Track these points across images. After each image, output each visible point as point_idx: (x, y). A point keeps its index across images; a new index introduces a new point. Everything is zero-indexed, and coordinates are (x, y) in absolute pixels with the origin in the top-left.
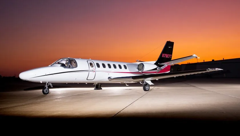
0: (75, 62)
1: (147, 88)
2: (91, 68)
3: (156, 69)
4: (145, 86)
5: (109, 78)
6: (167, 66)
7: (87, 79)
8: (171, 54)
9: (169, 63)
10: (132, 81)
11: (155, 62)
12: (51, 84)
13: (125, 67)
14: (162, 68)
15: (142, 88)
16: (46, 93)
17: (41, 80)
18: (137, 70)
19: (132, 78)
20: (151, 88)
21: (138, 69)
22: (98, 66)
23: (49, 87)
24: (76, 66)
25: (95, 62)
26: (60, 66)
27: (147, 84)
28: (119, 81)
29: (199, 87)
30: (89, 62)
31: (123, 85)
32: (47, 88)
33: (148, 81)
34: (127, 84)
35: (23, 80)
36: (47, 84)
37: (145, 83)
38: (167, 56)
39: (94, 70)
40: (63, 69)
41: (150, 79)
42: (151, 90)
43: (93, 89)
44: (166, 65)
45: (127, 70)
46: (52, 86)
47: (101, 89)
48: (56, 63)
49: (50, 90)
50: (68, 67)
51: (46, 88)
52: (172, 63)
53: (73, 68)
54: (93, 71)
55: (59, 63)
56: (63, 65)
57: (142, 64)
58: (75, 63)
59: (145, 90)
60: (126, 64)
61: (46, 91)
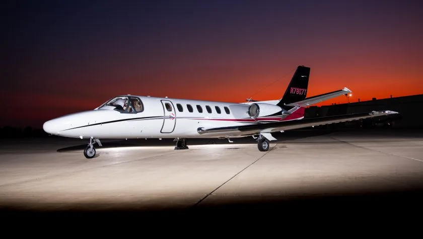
0: (141, 103)
1: (265, 145)
2: (168, 113)
3: (280, 113)
4: (262, 145)
5: (199, 129)
6: (298, 108)
7: (161, 132)
8: (306, 87)
9: (301, 104)
10: (240, 135)
11: (278, 102)
12: (98, 141)
13: (227, 111)
14: (291, 111)
15: (256, 145)
16: (91, 155)
17: (81, 134)
18: (247, 116)
19: (239, 130)
20: (271, 145)
21: (249, 113)
22: (180, 108)
23: (96, 146)
24: (142, 110)
25: (174, 102)
26: (114, 109)
27: (264, 139)
28: (217, 135)
30: (164, 102)
31: (224, 141)
32: (92, 147)
33: (267, 134)
34: (231, 139)
35: (50, 134)
36: (93, 141)
37: (260, 138)
38: (298, 91)
39: (172, 115)
40: (119, 115)
41: (269, 130)
42: (272, 149)
43: (173, 148)
44: (296, 106)
45: (231, 116)
46: (100, 145)
47: (187, 148)
48: (107, 105)
49: (97, 150)
50: (128, 111)
51: (90, 147)
52: (308, 104)
53: (136, 112)
54: (170, 117)
55: (111, 105)
56: (119, 108)
57: (255, 104)
58: (139, 104)
59: (261, 149)
60: (228, 106)
61: (91, 153)
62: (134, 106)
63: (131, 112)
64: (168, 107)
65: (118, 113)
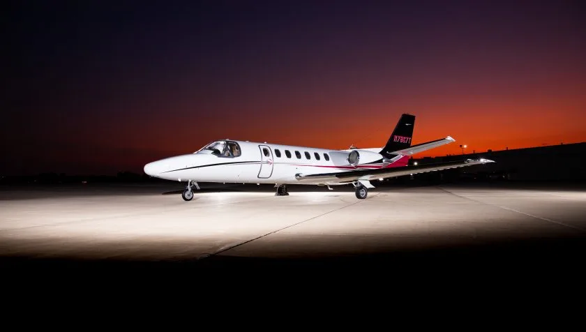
0: (238, 148)
1: (362, 193)
2: (265, 158)
3: (380, 161)
4: (359, 191)
5: (297, 175)
6: (402, 156)
7: (258, 177)
8: (410, 135)
9: (406, 152)
10: (339, 182)
11: (381, 149)
12: (196, 184)
13: (327, 157)
14: (394, 160)
15: (354, 194)
16: (189, 198)
17: (179, 176)
18: (346, 163)
19: (337, 176)
20: (370, 194)
21: (349, 160)
22: (278, 154)
23: (195, 190)
24: (239, 154)
25: (272, 148)
26: (212, 153)
27: (362, 187)
28: (316, 182)
29: (457, 194)
30: (262, 148)
31: (323, 188)
32: (190, 189)
33: (365, 181)
34: (331, 186)
35: (150, 176)
36: (191, 184)
37: (359, 185)
38: (402, 139)
40: (216, 159)
41: (368, 177)
42: (371, 197)
43: (273, 194)
44: (400, 155)
45: (330, 163)
46: (198, 188)
47: (288, 194)
48: (205, 149)
49: (194, 194)
50: (226, 155)
51: (188, 190)
52: (411, 152)
53: (233, 157)
54: (268, 162)
55: (210, 149)
56: (217, 152)
57: (356, 151)
59: (358, 196)
60: (327, 152)
61: (189, 195)
62: (233, 150)
63: (229, 156)
64: (266, 152)
65: (215, 157)
